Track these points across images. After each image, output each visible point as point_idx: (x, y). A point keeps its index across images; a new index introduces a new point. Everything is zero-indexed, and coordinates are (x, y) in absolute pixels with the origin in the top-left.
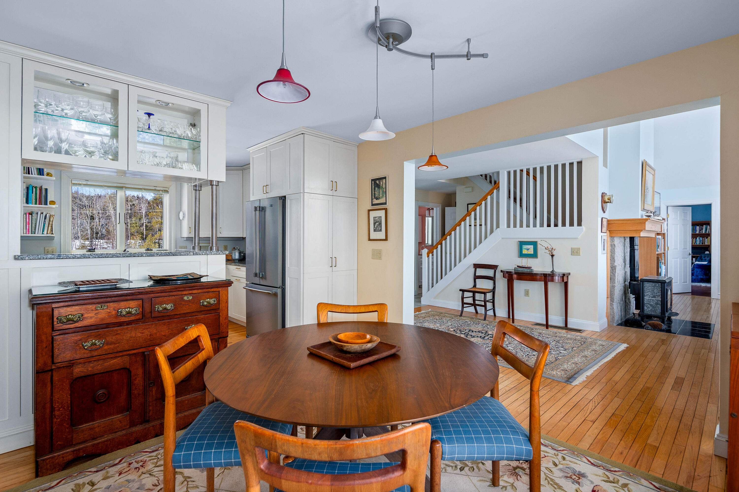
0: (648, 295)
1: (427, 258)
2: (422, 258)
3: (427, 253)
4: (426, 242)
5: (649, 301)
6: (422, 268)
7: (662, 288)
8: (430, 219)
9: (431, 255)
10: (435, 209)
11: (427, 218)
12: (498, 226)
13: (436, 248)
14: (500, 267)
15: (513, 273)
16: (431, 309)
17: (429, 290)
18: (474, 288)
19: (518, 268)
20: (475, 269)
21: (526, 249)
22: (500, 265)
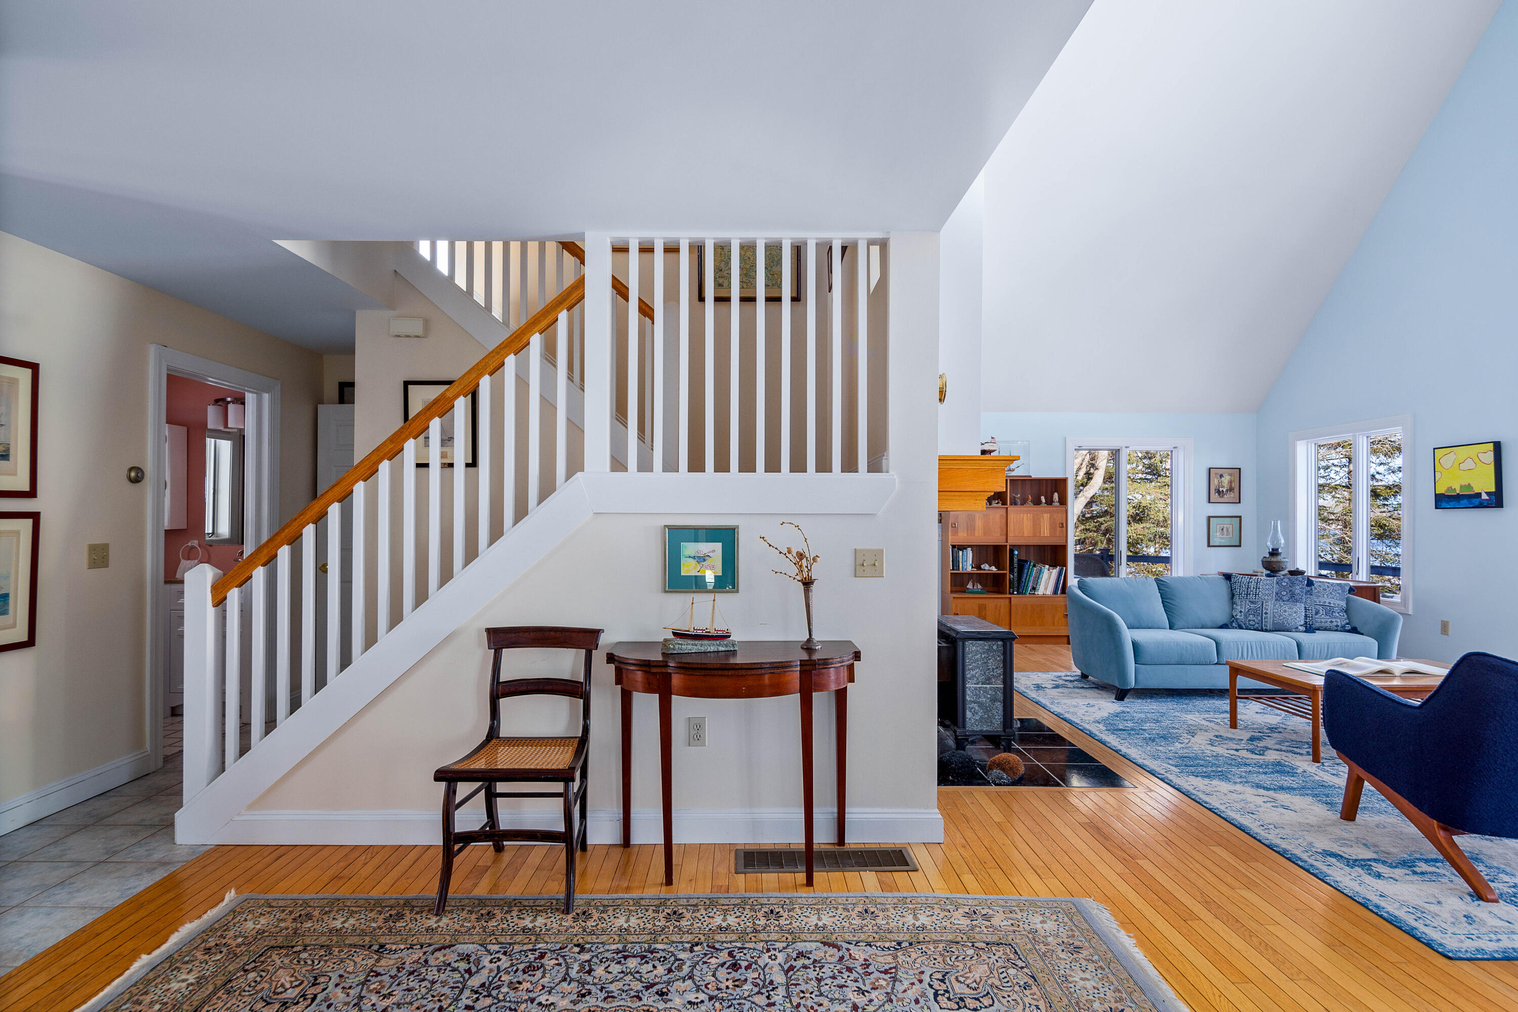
0: (973, 676)
1: (211, 612)
2: (181, 593)
3: (214, 588)
4: (209, 529)
5: (976, 695)
6: (181, 636)
7: (1004, 654)
8: (226, 447)
9: (234, 596)
10: (250, 398)
11: (210, 442)
12: (575, 465)
13: (264, 560)
14: (604, 639)
15: (667, 666)
16: (236, 890)
17: (223, 770)
18: (494, 741)
19: (679, 644)
20: (496, 650)
21: (694, 558)
22: (603, 631)
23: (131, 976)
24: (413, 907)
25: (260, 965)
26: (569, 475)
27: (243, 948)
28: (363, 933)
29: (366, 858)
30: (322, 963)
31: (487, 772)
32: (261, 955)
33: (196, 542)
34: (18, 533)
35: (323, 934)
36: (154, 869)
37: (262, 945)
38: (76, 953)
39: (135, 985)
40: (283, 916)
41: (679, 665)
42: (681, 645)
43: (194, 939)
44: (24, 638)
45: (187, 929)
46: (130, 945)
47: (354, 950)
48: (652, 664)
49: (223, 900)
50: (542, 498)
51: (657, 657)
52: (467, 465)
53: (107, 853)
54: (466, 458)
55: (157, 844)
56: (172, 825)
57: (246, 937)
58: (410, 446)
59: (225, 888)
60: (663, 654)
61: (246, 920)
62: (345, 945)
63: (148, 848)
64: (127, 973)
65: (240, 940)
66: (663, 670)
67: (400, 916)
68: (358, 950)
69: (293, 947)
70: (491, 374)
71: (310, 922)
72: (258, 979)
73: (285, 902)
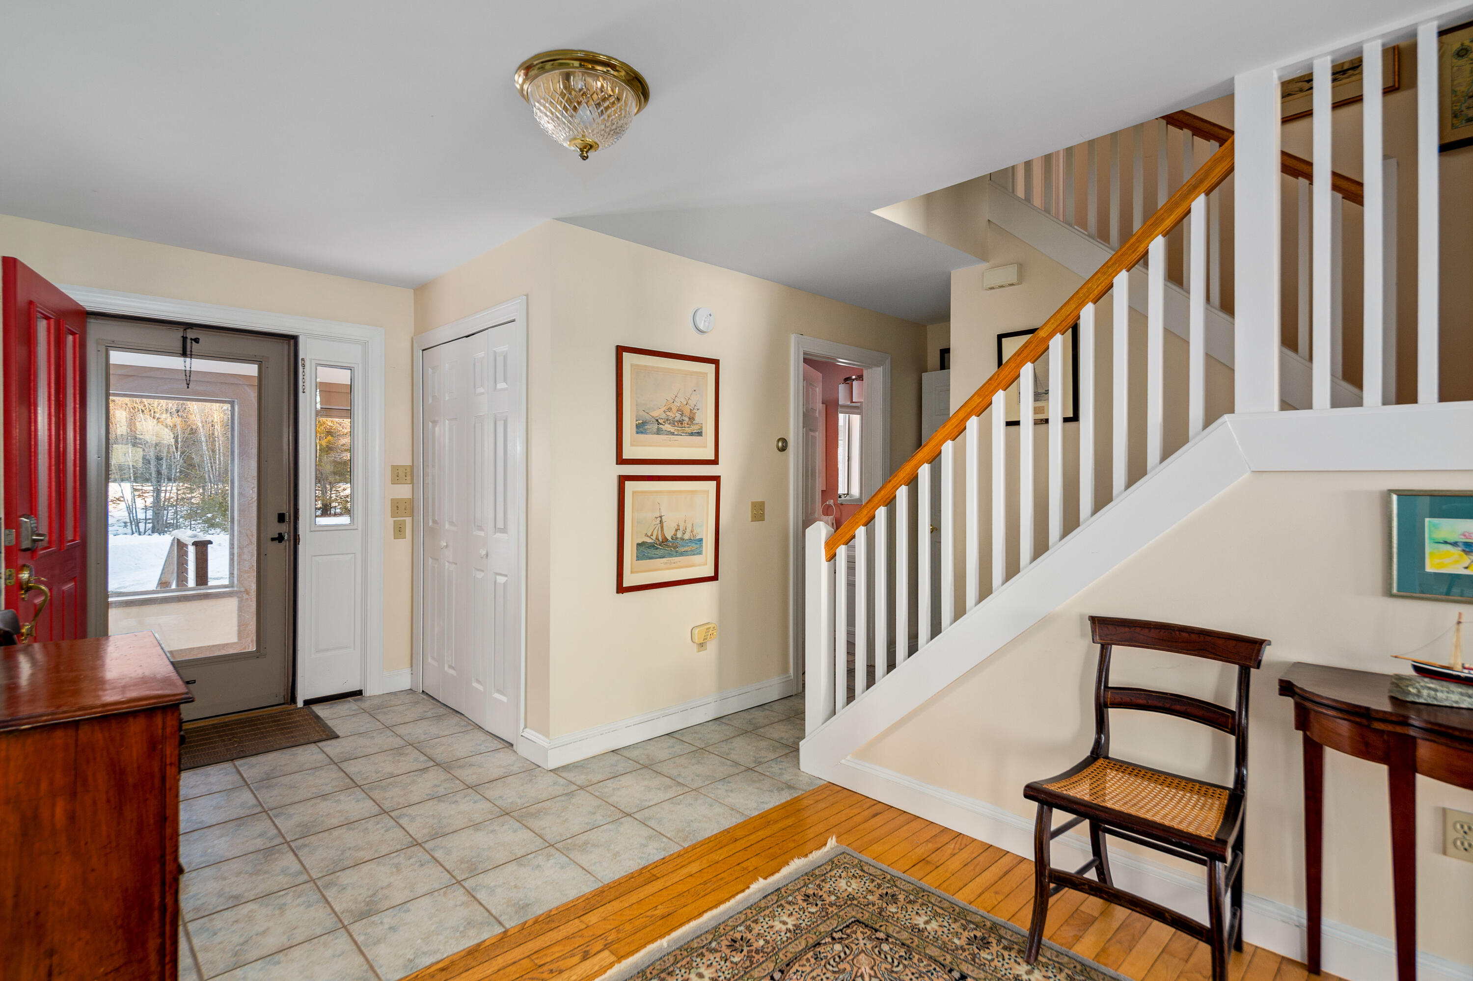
1: (824, 565)
3: (827, 544)
4: (842, 490)
8: (856, 420)
9: (842, 551)
10: (867, 375)
11: (841, 417)
12: (1219, 407)
13: (864, 520)
14: (1269, 655)
15: (1404, 722)
16: (837, 837)
17: (834, 713)
18: (1101, 761)
19: (1430, 688)
20: (1103, 646)
21: (1455, 544)
22: (1269, 643)
23: (749, 895)
24: (1001, 937)
25: (846, 939)
26: (1210, 418)
27: (834, 909)
28: (944, 948)
29: (954, 849)
30: (901, 966)
31: (1091, 807)
32: (848, 926)
33: (832, 501)
34: (707, 492)
35: (905, 928)
36: (782, 789)
37: (852, 913)
38: (720, 851)
39: (750, 908)
40: (872, 887)
41: (1429, 726)
42: (1435, 690)
43: (798, 878)
44: (711, 573)
45: (797, 865)
46: (754, 862)
47: (934, 966)
48: (1374, 715)
49: (825, 844)
50: (1167, 452)
51: (1384, 705)
52: (1066, 420)
53: (755, 762)
54: (1064, 409)
55: (788, 765)
56: (798, 750)
57: (838, 898)
58: (999, 398)
59: (828, 831)
60: (1394, 700)
61: (840, 877)
62: (926, 954)
63: (781, 767)
64: (747, 892)
65: (833, 898)
66: (1399, 729)
67: (985, 944)
68: (938, 969)
69: (876, 931)
70: (1095, 302)
71: (895, 905)
72: (842, 955)
73: (875, 870)
